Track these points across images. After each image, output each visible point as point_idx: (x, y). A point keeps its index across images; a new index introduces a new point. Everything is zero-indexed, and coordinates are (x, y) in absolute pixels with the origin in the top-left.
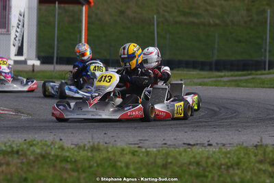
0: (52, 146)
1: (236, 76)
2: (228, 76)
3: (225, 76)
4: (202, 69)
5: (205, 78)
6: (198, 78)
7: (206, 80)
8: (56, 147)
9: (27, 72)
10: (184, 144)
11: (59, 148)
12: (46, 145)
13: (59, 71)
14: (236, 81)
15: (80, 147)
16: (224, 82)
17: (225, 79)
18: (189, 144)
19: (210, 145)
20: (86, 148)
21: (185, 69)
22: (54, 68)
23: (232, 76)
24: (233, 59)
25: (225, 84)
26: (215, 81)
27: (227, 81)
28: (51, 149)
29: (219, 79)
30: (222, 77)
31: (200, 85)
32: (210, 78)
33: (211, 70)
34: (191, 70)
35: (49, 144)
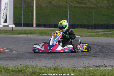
0: (36, 68)
1: (105, 32)
2: (102, 32)
3: (100, 32)
4: (88, 28)
5: (91, 33)
6: (88, 33)
7: (92, 34)
8: (38, 68)
9: (9, 31)
10: (94, 66)
11: (39, 69)
12: (33, 67)
13: (25, 30)
14: (106, 34)
15: (49, 68)
16: (100, 34)
17: (101, 33)
18: (96, 66)
19: (106, 66)
20: (52, 69)
21: (80, 28)
22: (22, 28)
23: (104, 31)
24: (101, 23)
25: (101, 36)
26: (96, 34)
27: (102, 34)
28: (36, 69)
29: (98, 33)
30: (99, 32)
31: (90, 36)
32: (94, 32)
33: (92, 28)
34: (83, 28)
35: (35, 67)
